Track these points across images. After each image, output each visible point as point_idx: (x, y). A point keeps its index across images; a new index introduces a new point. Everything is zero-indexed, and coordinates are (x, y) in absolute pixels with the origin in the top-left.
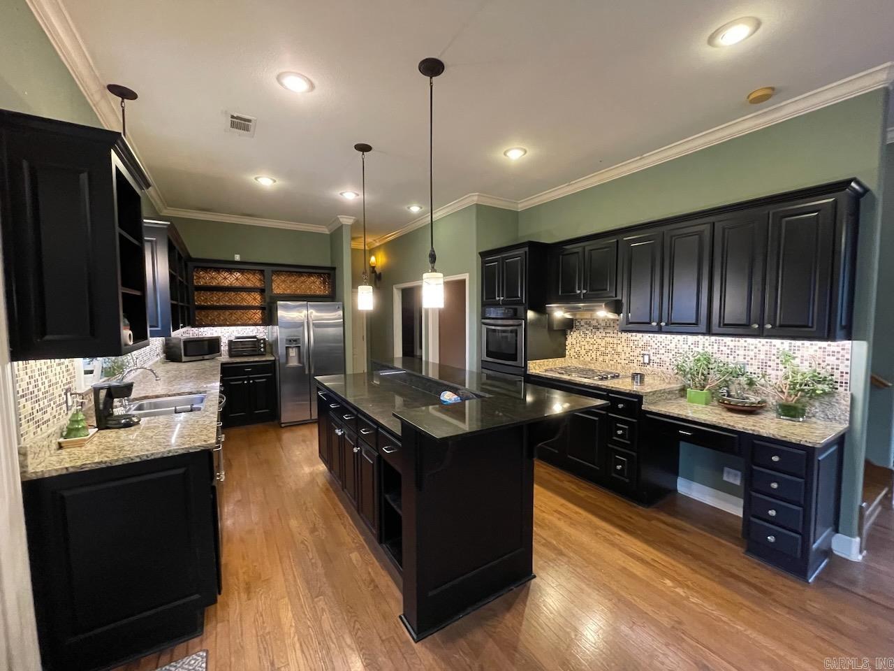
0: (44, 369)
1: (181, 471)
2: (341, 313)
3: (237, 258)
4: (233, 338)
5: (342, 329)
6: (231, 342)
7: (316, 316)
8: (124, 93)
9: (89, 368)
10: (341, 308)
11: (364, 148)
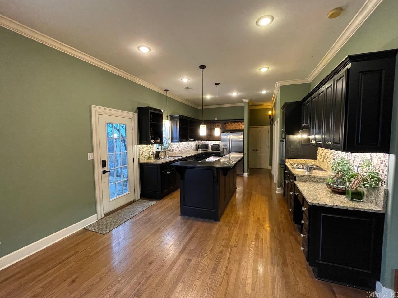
0: (146, 147)
1: (156, 167)
2: (242, 136)
3: (216, 119)
4: (212, 145)
5: (242, 143)
6: (211, 146)
7: (233, 138)
8: (167, 91)
9: (158, 148)
10: (242, 134)
11: (217, 84)
